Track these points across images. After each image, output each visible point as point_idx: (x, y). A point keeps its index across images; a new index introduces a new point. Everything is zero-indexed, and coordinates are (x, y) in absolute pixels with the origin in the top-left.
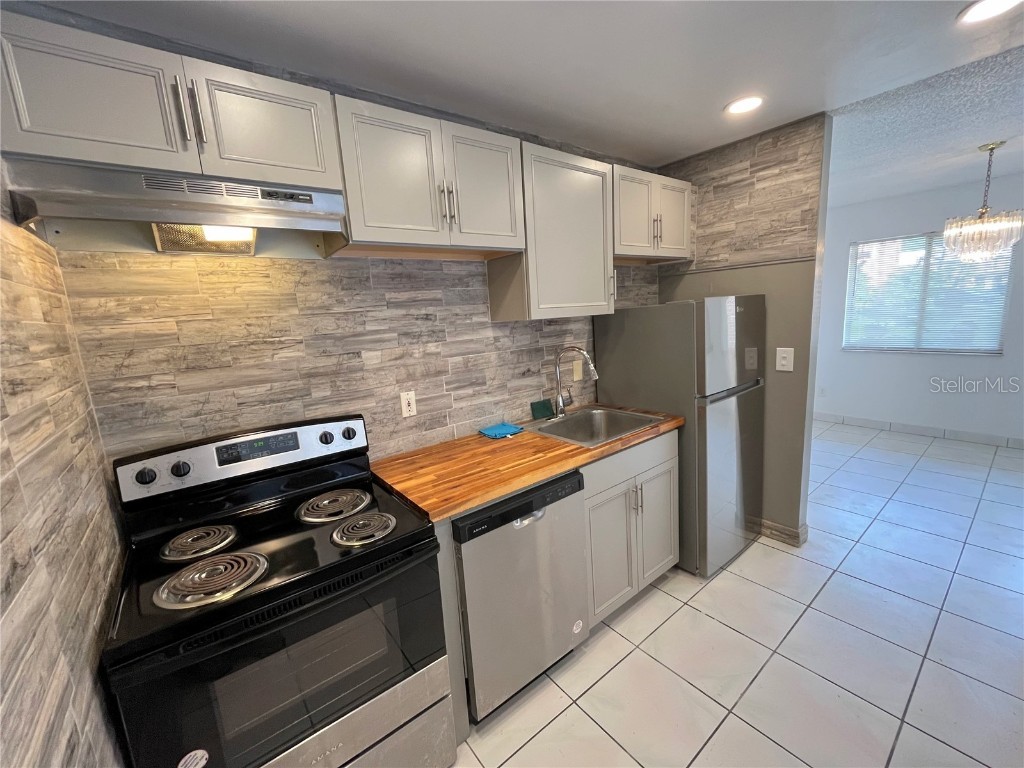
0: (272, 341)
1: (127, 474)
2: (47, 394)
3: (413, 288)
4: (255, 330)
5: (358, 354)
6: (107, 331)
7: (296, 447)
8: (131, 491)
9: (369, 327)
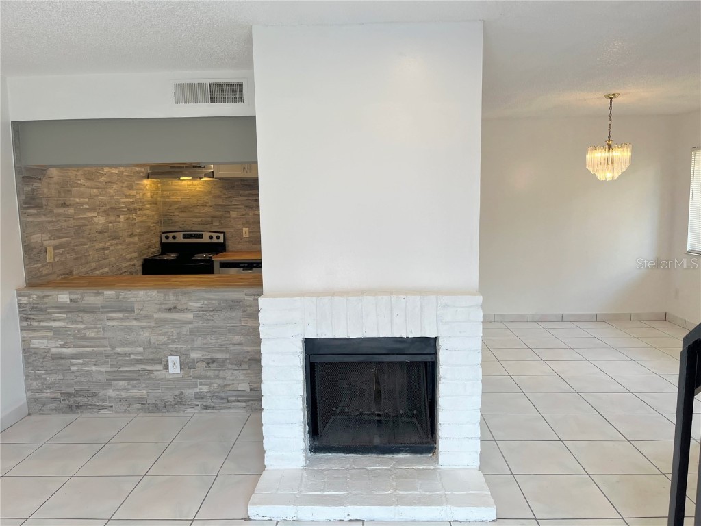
0: (204, 206)
1: (164, 235)
2: (147, 212)
3: (251, 190)
4: (199, 202)
5: (229, 212)
6: (167, 200)
7: (202, 238)
8: (164, 241)
9: (233, 203)
